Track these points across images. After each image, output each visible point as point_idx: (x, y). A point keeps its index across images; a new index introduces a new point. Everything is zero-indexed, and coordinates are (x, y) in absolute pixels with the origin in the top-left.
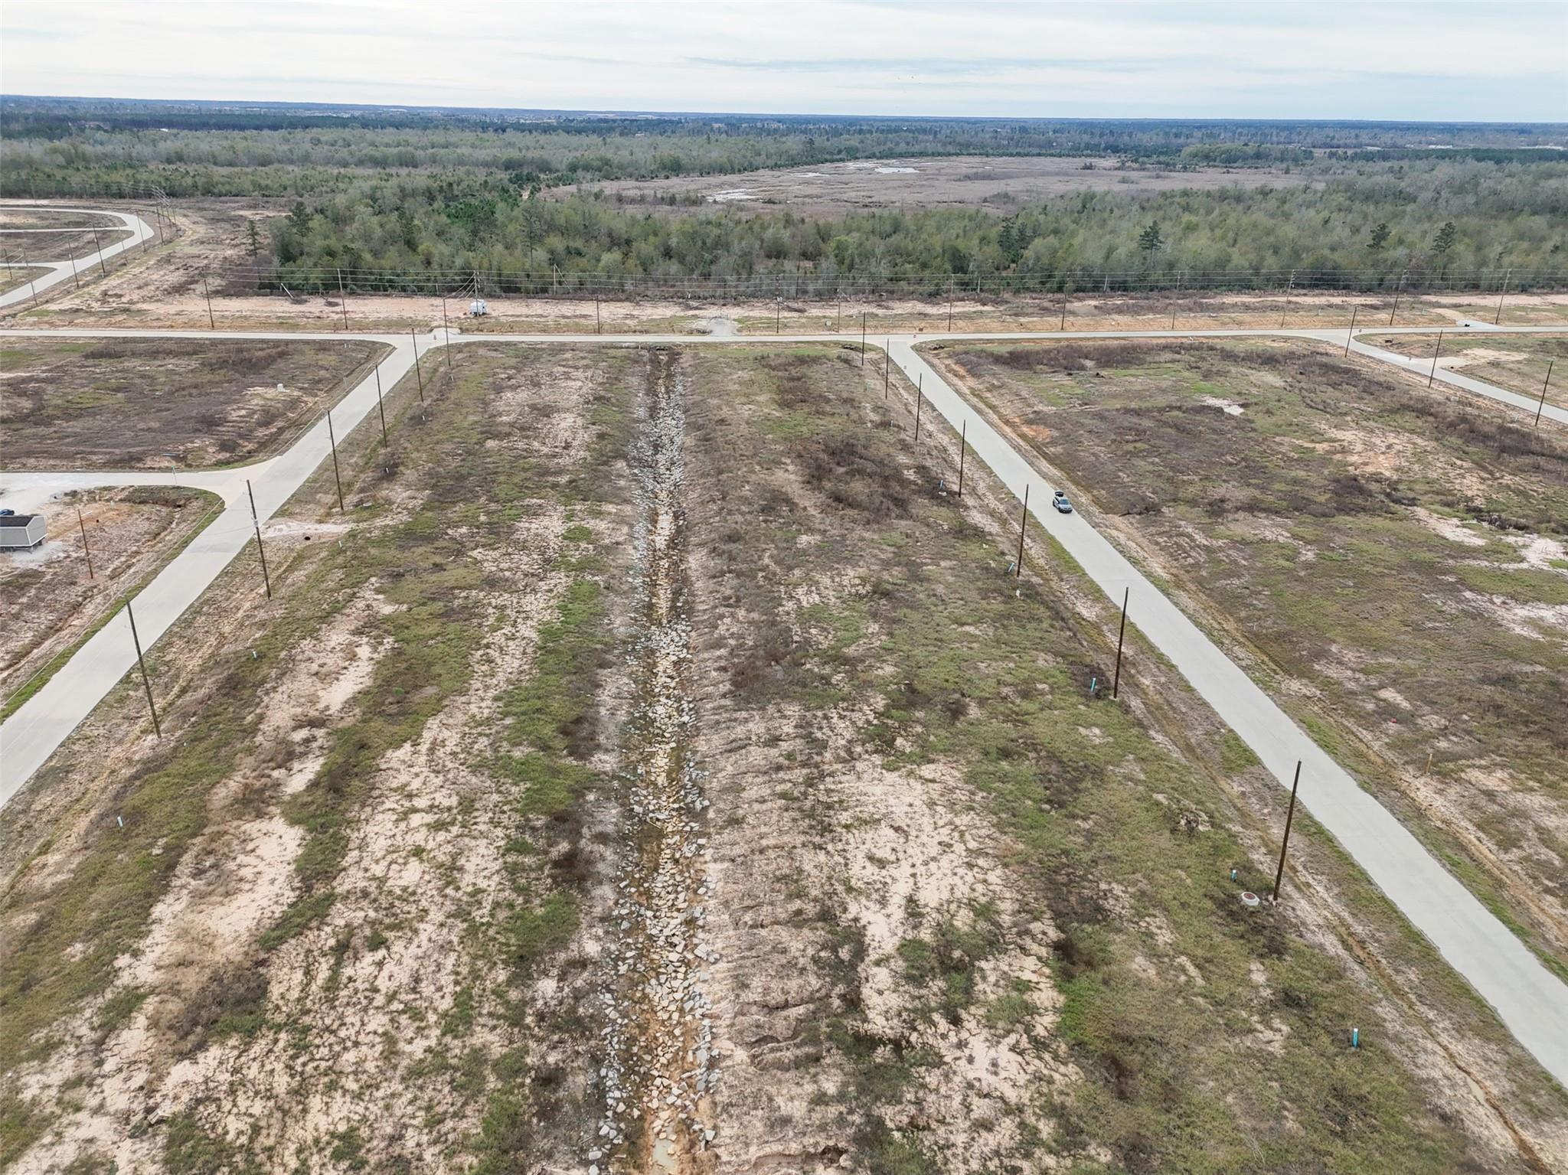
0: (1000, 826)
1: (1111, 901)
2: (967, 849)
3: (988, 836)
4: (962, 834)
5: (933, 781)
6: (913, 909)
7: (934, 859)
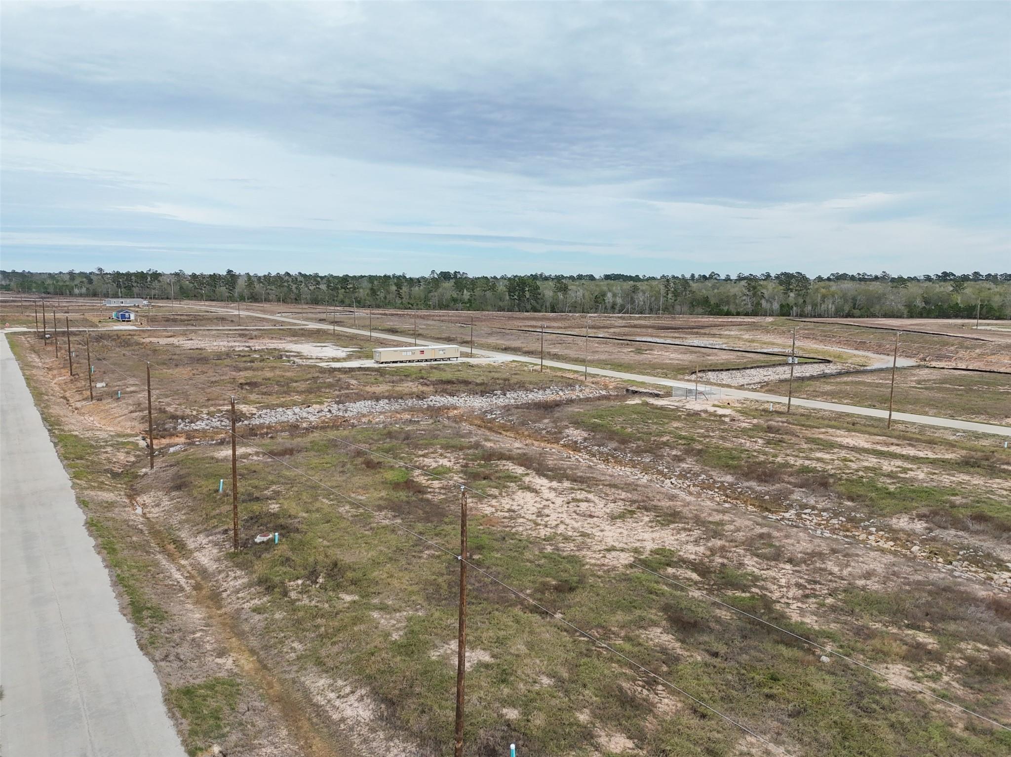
0: (513, 536)
1: (390, 516)
2: (523, 517)
3: (513, 527)
4: (537, 524)
5: (608, 550)
6: (529, 489)
7: (542, 508)
